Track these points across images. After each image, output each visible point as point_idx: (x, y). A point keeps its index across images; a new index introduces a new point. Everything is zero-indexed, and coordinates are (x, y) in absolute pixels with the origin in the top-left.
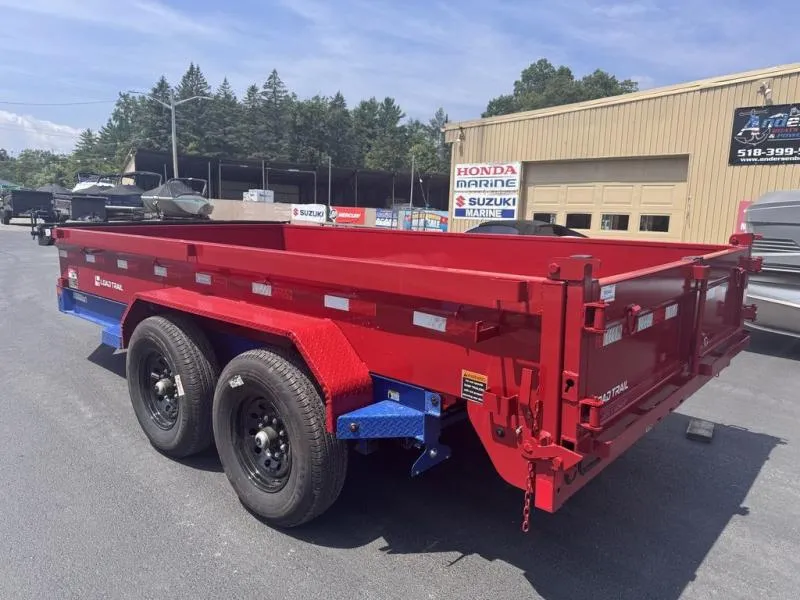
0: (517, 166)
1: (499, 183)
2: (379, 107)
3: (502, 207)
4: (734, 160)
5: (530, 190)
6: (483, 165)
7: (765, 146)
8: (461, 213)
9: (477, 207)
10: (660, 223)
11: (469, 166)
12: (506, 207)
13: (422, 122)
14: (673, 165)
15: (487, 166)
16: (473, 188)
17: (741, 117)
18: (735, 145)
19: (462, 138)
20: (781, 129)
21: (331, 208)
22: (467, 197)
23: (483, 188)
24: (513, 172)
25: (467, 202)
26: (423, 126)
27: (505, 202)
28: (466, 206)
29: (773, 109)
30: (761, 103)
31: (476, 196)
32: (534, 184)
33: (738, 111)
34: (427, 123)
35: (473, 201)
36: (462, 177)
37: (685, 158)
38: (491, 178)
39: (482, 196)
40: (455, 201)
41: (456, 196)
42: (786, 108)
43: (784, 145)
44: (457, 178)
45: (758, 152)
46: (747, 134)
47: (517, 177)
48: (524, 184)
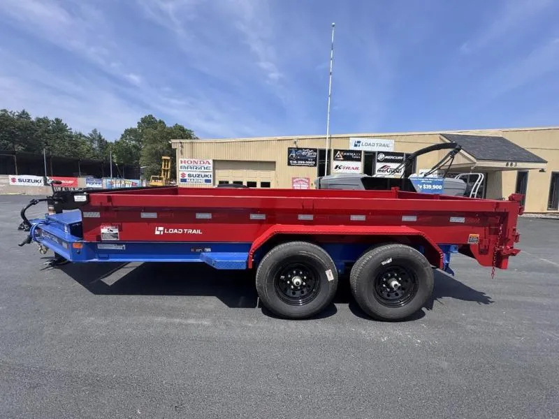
0: (211, 162)
1: (203, 168)
2: (51, 123)
3: (205, 178)
4: (289, 164)
5: (216, 171)
6: (194, 160)
7: (297, 160)
8: (183, 180)
9: (192, 178)
10: (268, 184)
11: (187, 160)
12: (207, 178)
13: (83, 134)
14: (271, 165)
15: (196, 160)
16: (189, 169)
17: (290, 150)
18: (289, 159)
19: (182, 147)
20: (301, 155)
21: (48, 178)
22: (187, 173)
23: (195, 170)
24: (209, 164)
25: (187, 176)
26: (84, 136)
27: (207, 176)
28: (186, 177)
29: (298, 149)
30: (295, 147)
31: (192, 173)
32: (219, 169)
33: (289, 148)
34: (87, 135)
35: (189, 175)
36: (183, 164)
37: (274, 162)
38: (199, 165)
39: (194, 173)
40: (180, 175)
41: (181, 173)
42: (301, 149)
43: (302, 160)
44: (180, 165)
45: (295, 162)
46: (292, 156)
47: (211, 165)
48: (214, 169)
